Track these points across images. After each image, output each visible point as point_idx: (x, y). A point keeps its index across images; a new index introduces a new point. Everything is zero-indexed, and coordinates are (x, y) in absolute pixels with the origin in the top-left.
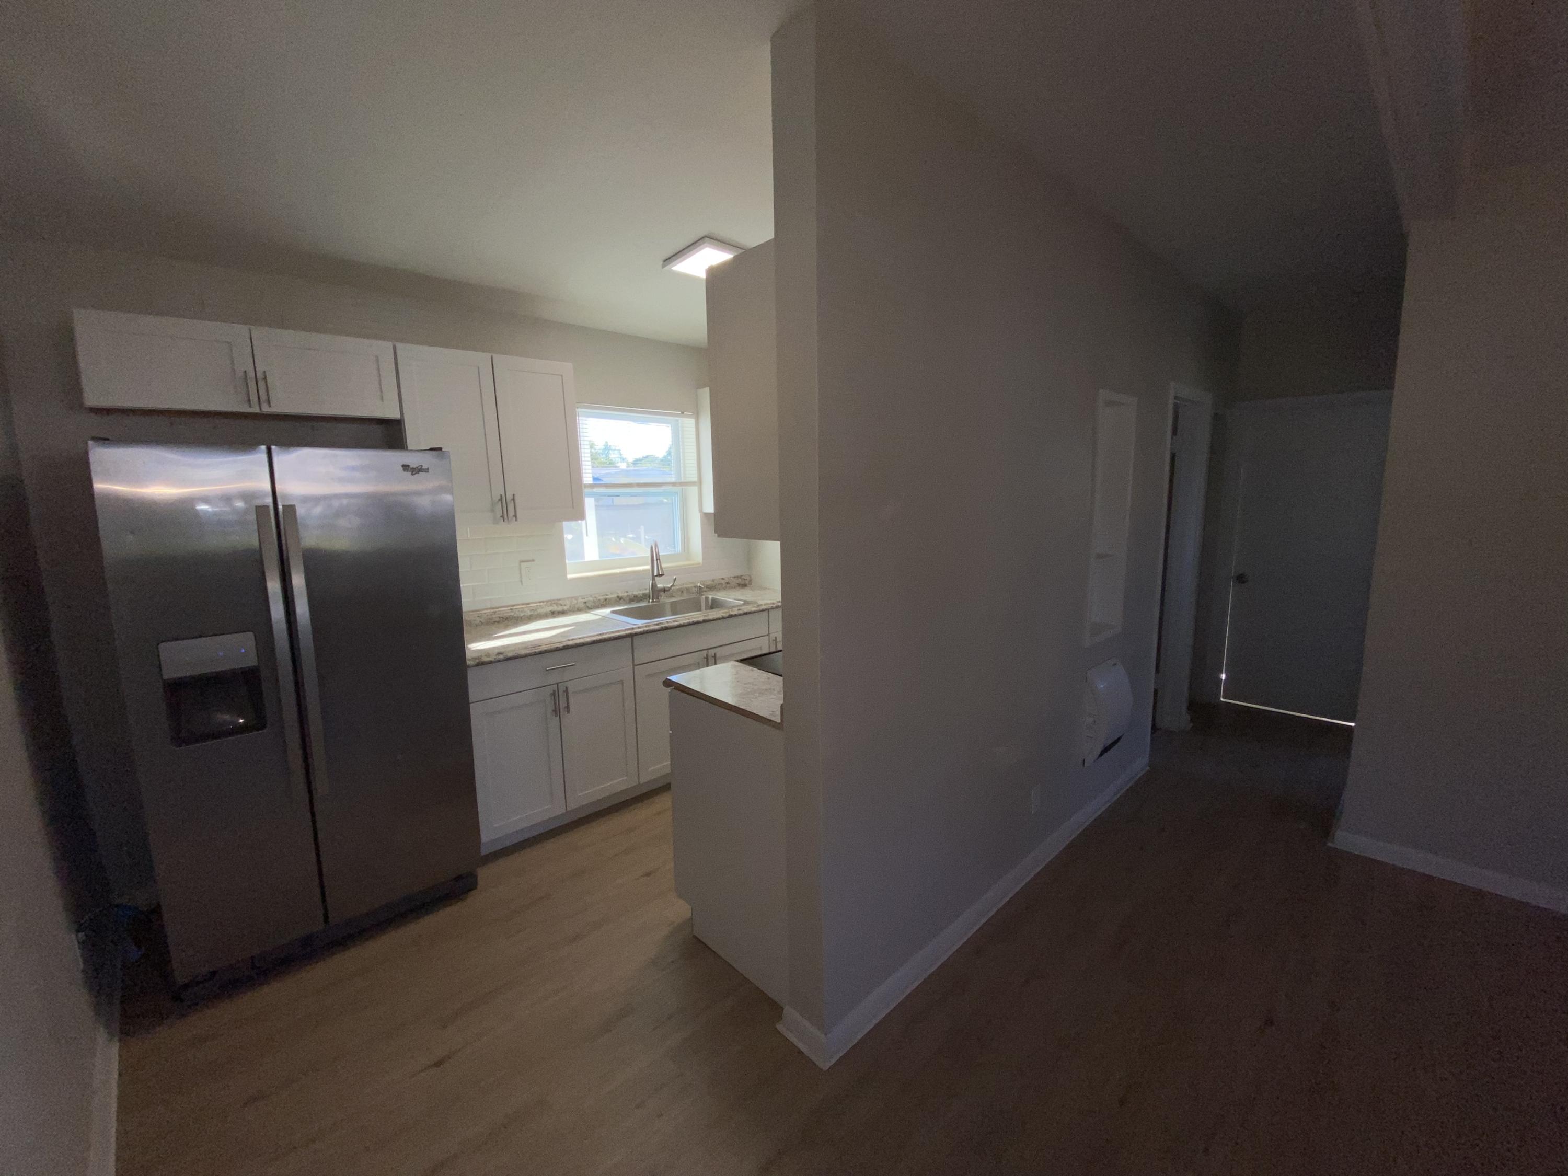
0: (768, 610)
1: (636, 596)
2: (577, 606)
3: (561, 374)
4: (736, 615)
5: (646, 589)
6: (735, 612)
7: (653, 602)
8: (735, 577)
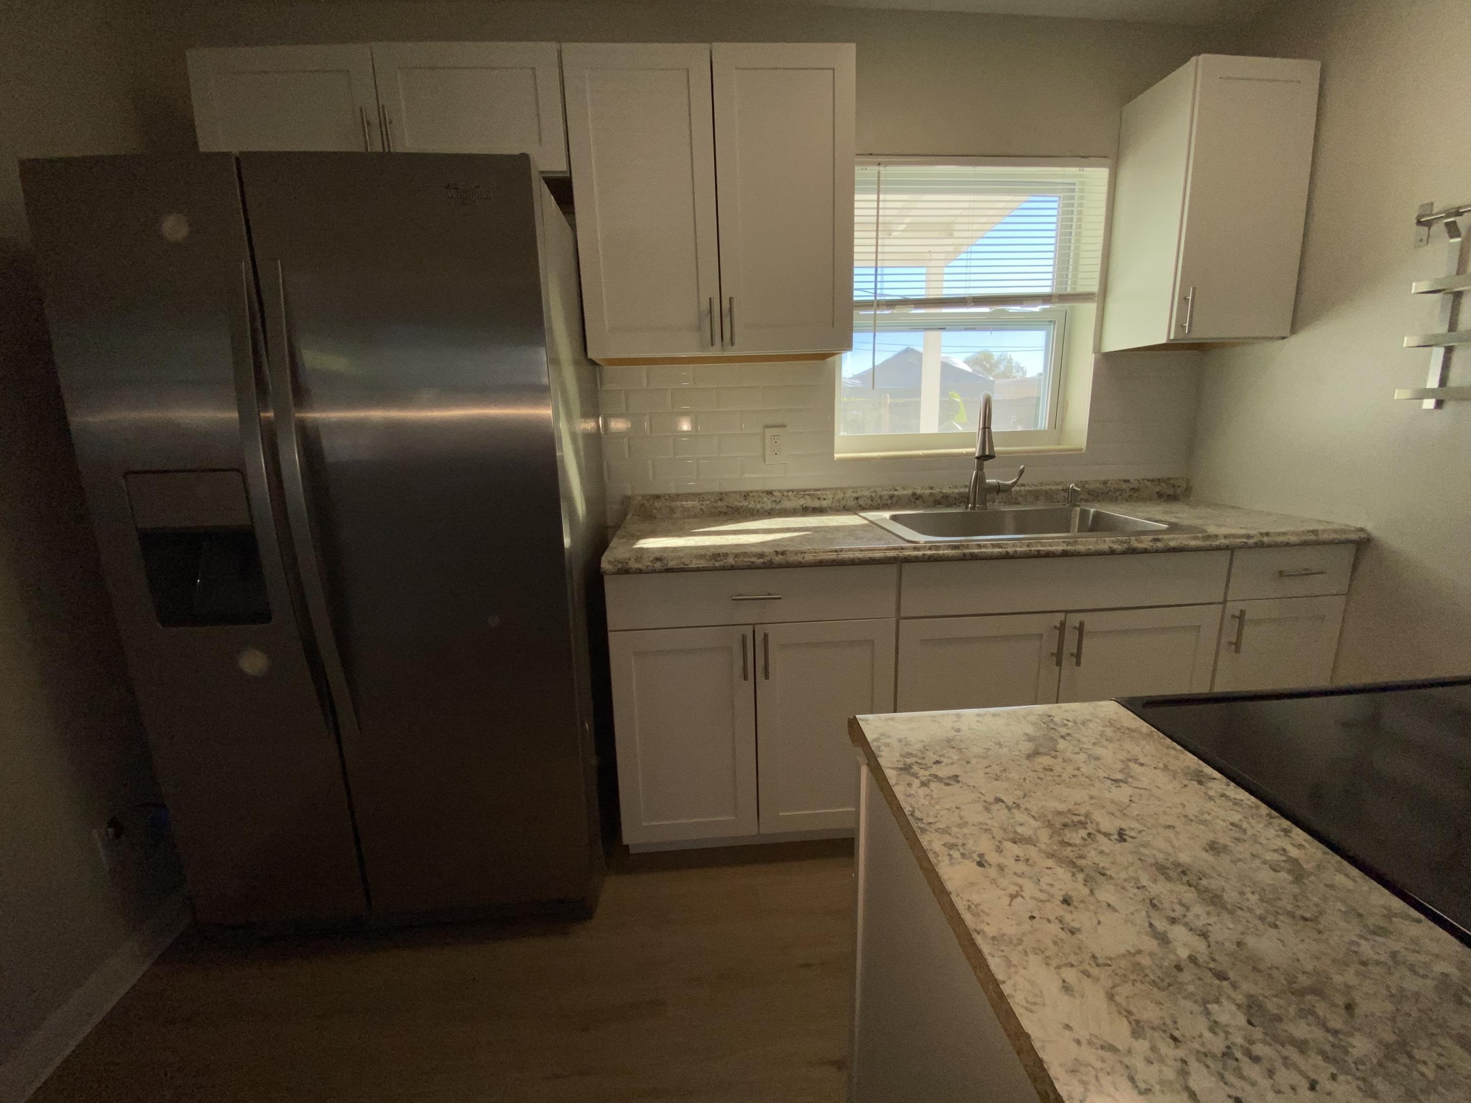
0: (1230, 549)
1: (946, 497)
2: (843, 503)
3: (831, 67)
4: (1145, 551)
5: (966, 486)
6: (1146, 543)
7: (973, 508)
8: (1153, 481)
